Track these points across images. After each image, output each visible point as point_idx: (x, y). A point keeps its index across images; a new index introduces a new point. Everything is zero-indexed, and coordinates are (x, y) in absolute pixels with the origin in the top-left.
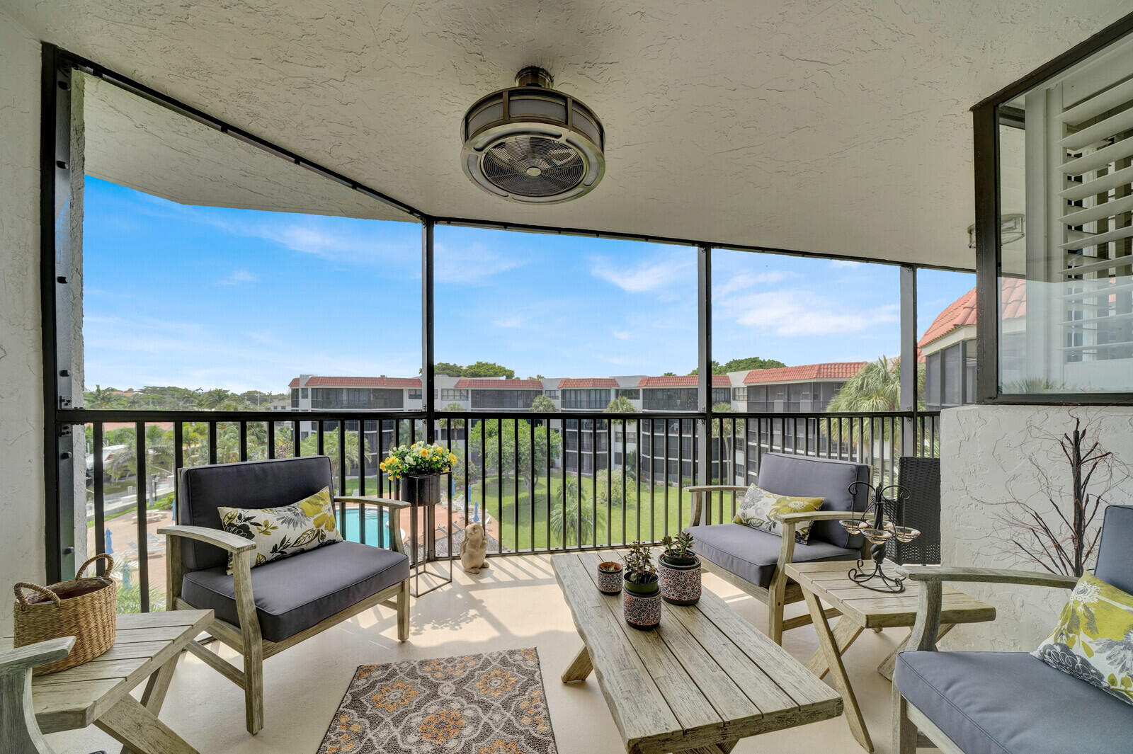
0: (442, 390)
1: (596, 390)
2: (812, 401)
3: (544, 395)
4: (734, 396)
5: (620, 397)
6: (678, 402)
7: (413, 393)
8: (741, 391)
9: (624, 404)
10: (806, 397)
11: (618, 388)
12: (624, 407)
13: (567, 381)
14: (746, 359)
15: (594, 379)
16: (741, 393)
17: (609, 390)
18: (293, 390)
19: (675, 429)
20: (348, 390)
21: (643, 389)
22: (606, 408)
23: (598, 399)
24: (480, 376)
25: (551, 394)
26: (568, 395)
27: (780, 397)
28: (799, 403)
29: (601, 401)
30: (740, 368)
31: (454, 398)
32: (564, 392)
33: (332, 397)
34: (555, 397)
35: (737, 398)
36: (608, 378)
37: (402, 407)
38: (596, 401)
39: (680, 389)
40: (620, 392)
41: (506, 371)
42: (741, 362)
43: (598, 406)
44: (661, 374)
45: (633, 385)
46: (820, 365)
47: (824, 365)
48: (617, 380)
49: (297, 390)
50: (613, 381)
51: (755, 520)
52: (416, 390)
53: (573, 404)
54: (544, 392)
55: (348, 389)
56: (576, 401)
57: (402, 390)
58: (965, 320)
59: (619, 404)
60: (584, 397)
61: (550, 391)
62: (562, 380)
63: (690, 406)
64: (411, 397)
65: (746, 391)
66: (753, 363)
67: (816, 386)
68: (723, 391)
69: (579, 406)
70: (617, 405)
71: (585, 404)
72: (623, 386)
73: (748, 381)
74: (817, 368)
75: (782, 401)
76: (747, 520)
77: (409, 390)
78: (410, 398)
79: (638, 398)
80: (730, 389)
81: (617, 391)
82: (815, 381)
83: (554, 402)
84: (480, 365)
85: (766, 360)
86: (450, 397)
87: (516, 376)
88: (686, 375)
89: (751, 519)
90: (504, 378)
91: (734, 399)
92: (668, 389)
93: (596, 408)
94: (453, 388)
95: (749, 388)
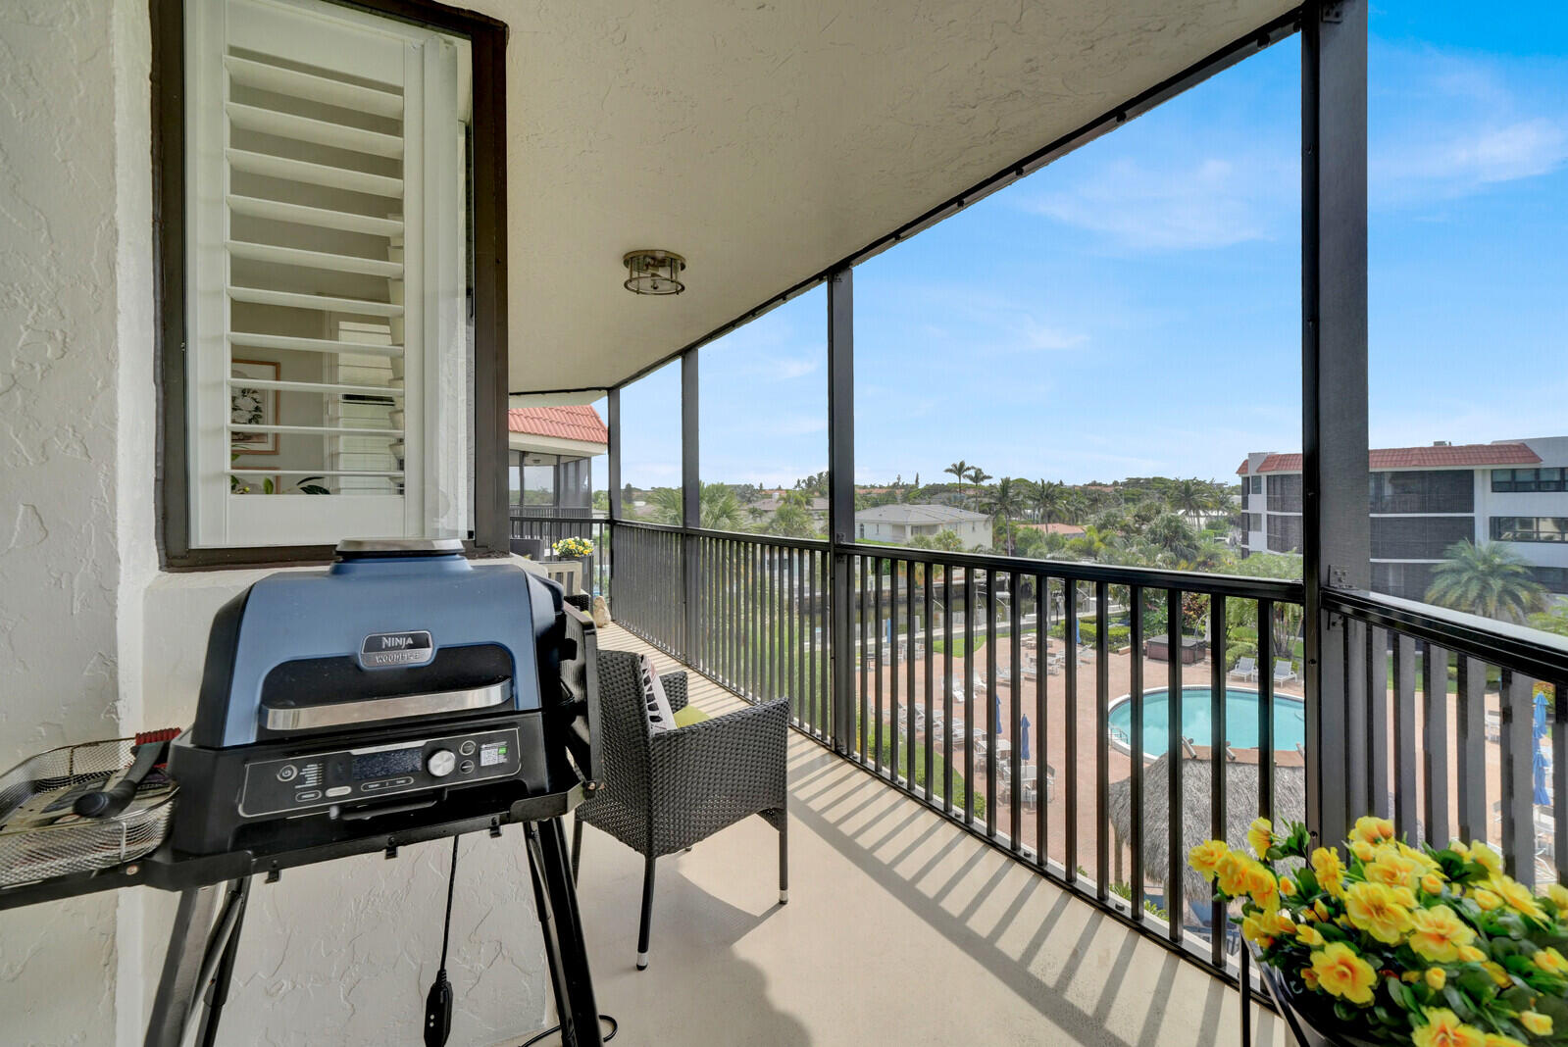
7: (1507, 478)
18: (1244, 479)
20: (1396, 475)
37: (1472, 511)
52: (1514, 471)
57: (1471, 472)
64: (1497, 487)
77: (1492, 471)
78: (1493, 491)
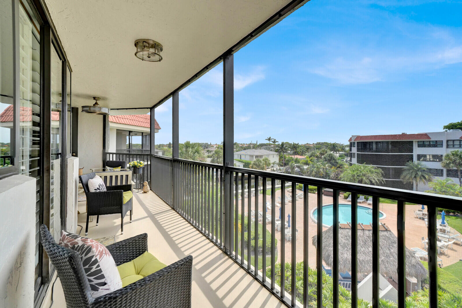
0: (448, 141)
7: (422, 143)
18: (350, 143)
31: (453, 147)
33: (368, 146)
37: (413, 153)
49: (352, 143)
52: (424, 141)
55: (377, 142)
57: (412, 142)
77: (418, 141)
78: (418, 147)
86: (455, 146)
94: (459, 139)
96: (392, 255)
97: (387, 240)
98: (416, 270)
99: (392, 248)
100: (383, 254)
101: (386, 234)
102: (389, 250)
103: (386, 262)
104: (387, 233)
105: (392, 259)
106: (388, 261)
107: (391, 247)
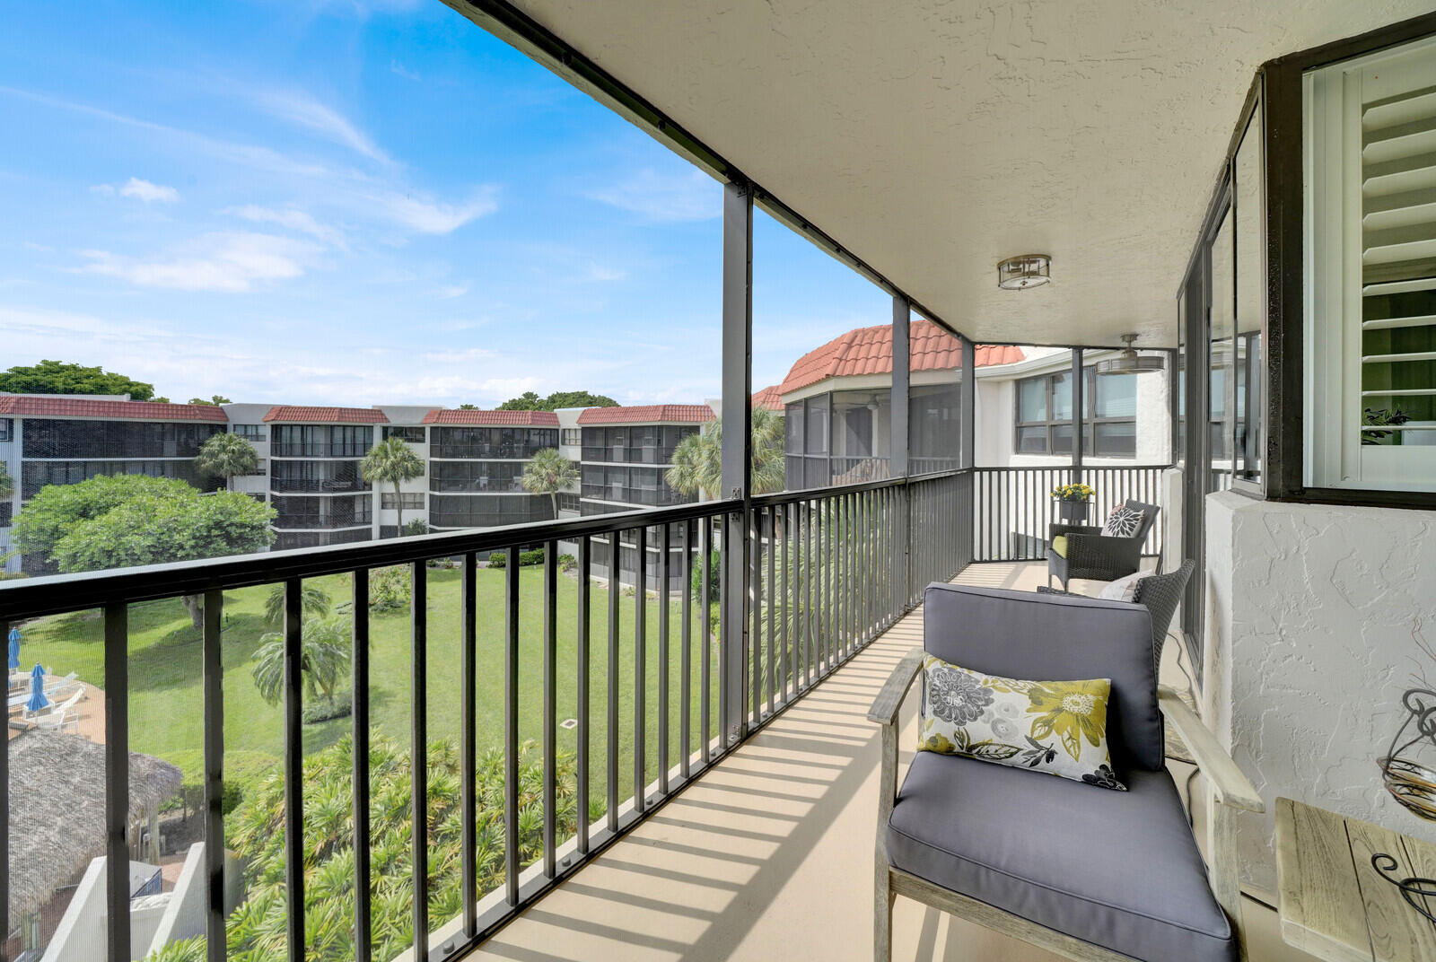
1: (344, 427)
2: (656, 447)
3: (231, 433)
4: (564, 439)
5: (390, 439)
6: (487, 447)
8: (573, 433)
9: (397, 450)
10: (648, 442)
11: (385, 424)
12: (399, 455)
13: (283, 410)
14: (573, 393)
15: (341, 409)
16: (573, 436)
17: (371, 428)
19: (482, 485)
21: (431, 428)
22: (365, 456)
23: (348, 441)
24: (53, 391)
25: (251, 432)
26: (285, 433)
27: (620, 442)
28: (641, 449)
29: (354, 445)
30: (566, 403)
32: (276, 429)
34: (257, 438)
35: (567, 442)
36: (370, 408)
38: (344, 444)
39: (490, 429)
40: (390, 431)
41: (131, 384)
42: (566, 396)
43: (349, 451)
44: (456, 406)
45: (415, 422)
46: (665, 406)
47: (669, 406)
48: (384, 412)
50: (377, 413)
51: (992, 749)
53: (298, 449)
54: (230, 428)
56: (303, 445)
58: (864, 371)
59: (389, 450)
60: (321, 438)
61: (246, 426)
62: (273, 408)
63: (505, 453)
65: (579, 436)
66: (581, 399)
67: (659, 429)
68: (548, 432)
69: (309, 453)
70: (386, 452)
71: (322, 449)
72: (396, 421)
73: (583, 421)
74: (661, 409)
75: (622, 447)
76: (971, 748)
79: (423, 441)
80: (558, 430)
81: (385, 430)
82: (659, 424)
83: (254, 446)
84: (52, 369)
85: (597, 396)
87: (157, 395)
88: (493, 409)
89: (984, 744)
90: (126, 398)
91: (563, 444)
92: (472, 428)
93: (344, 456)
95: (584, 429)
96: (81, 791)
97: (43, 760)
98: (158, 784)
99: (72, 774)
100: (55, 809)
101: (31, 743)
102: (67, 782)
103: (76, 826)
104: (32, 737)
105: (86, 802)
106: (79, 818)
107: (66, 771)
